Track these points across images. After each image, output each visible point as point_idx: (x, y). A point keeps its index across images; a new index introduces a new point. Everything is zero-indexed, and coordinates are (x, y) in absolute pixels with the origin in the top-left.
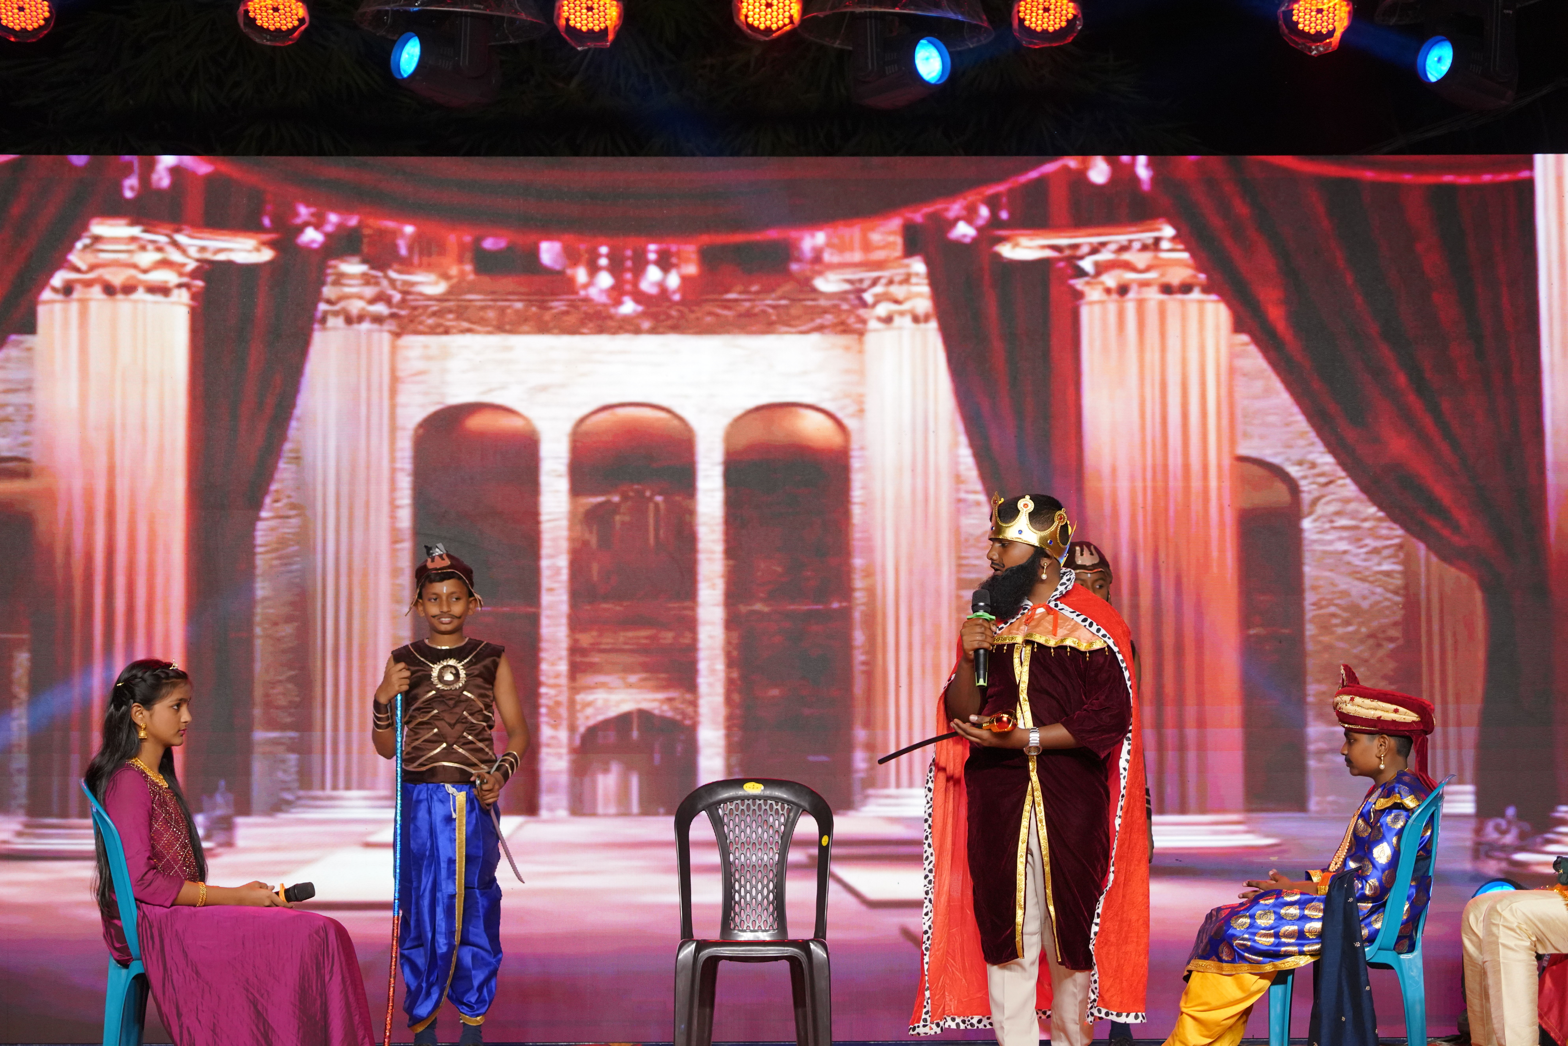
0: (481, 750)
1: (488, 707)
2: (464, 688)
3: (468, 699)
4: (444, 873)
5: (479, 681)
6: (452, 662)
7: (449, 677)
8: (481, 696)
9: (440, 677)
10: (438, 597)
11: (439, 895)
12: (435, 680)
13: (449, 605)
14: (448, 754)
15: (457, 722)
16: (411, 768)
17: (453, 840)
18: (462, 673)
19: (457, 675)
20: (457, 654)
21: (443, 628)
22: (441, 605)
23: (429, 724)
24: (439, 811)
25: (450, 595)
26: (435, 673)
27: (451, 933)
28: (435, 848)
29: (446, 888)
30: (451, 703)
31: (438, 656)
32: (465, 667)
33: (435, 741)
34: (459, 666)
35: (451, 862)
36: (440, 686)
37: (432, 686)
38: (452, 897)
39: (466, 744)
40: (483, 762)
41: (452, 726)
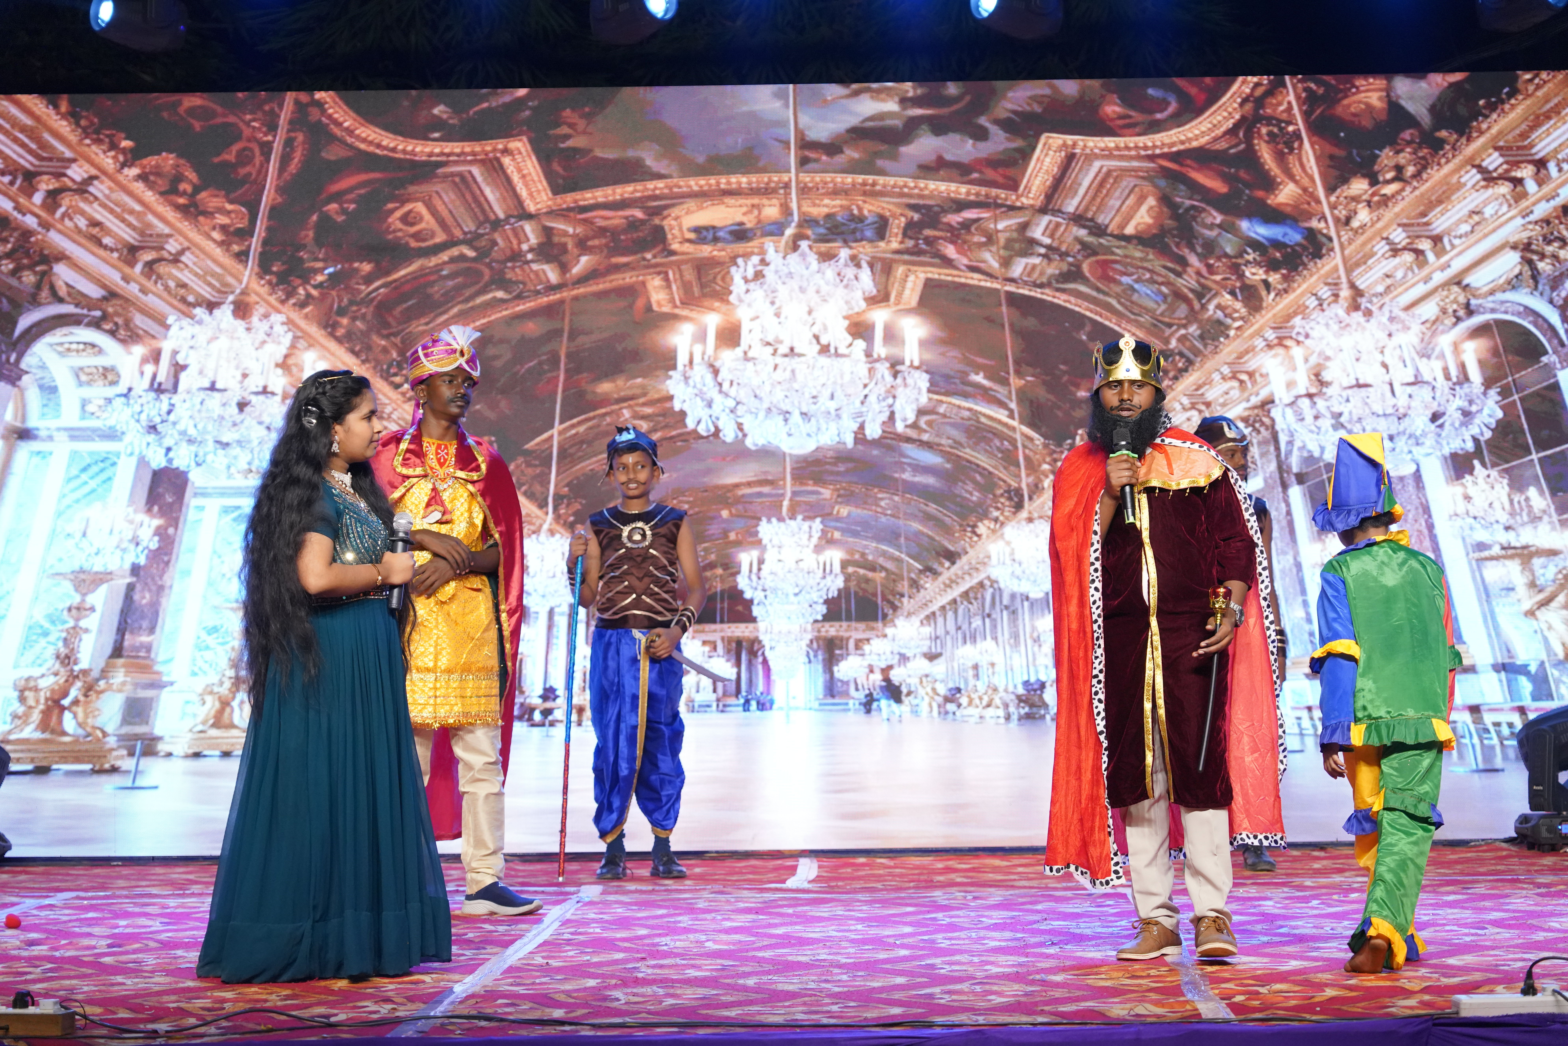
0: (665, 600)
1: (672, 563)
2: (650, 546)
3: (653, 556)
4: (628, 706)
5: (663, 540)
6: (640, 524)
7: (637, 537)
8: (665, 553)
9: (630, 537)
10: (625, 467)
11: (623, 726)
12: (625, 539)
13: (635, 472)
14: (636, 604)
15: (645, 575)
16: (606, 616)
17: (637, 679)
18: (649, 533)
19: (644, 536)
20: (645, 517)
21: (631, 493)
22: (628, 473)
23: (620, 579)
24: (626, 652)
25: (636, 464)
26: (625, 534)
27: (632, 759)
28: (620, 686)
29: (629, 720)
30: (639, 559)
31: (628, 519)
32: (651, 529)
33: (626, 593)
34: (647, 528)
35: (635, 698)
36: (629, 545)
37: (623, 545)
38: (635, 728)
39: (652, 595)
40: (668, 610)
41: (640, 579)
